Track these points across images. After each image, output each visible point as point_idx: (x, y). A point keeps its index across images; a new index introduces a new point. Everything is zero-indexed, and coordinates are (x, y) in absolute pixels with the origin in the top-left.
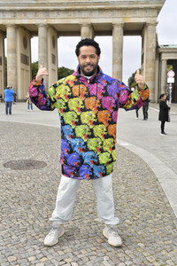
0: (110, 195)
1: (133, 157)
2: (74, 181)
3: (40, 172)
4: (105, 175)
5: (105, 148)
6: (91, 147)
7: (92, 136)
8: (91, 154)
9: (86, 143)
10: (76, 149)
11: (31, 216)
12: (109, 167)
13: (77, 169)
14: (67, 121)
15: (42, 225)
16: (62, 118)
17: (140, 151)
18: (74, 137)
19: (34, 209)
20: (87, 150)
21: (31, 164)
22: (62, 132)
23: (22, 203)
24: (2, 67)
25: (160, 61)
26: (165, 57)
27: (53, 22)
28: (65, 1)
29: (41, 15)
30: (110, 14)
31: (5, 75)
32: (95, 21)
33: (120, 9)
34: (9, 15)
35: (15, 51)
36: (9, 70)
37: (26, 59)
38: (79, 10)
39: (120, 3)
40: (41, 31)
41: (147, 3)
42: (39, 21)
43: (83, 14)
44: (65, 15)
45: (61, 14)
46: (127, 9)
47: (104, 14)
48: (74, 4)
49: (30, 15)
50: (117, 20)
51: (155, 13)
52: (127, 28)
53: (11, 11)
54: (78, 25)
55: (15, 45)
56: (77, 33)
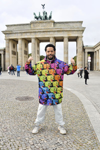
0: (61, 112)
1: (72, 95)
2: (45, 106)
3: (31, 102)
4: (58, 103)
5: (58, 92)
6: (52, 91)
7: (52, 86)
8: (52, 94)
9: (49, 90)
10: (45, 92)
11: (27, 121)
12: (60, 100)
13: (46, 101)
14: (41, 80)
15: (31, 125)
16: (39, 78)
17: (76, 92)
18: (44, 87)
19: (28, 118)
20: (50, 92)
21: (27, 98)
22: (39, 84)
23: (23, 115)
24: (16, 56)
25: (85, 52)
26: (87, 51)
27: (38, 36)
28: (43, 28)
29: (33, 34)
30: (62, 33)
31: (17, 59)
32: (56, 36)
33: (67, 31)
34: (19, 35)
35: (22, 49)
36: (19, 57)
37: (26, 52)
38: (49, 31)
39: (66, 28)
40: (33, 40)
41: (78, 28)
42: (32, 36)
43: (51, 33)
44: (43, 34)
45: (41, 33)
46: (70, 31)
47: (60, 33)
48: (47, 29)
49: (28, 34)
50: (65, 35)
51: (82, 32)
52: (70, 39)
53: (20, 33)
54: (48, 37)
55: (22, 47)
56: (48, 41)
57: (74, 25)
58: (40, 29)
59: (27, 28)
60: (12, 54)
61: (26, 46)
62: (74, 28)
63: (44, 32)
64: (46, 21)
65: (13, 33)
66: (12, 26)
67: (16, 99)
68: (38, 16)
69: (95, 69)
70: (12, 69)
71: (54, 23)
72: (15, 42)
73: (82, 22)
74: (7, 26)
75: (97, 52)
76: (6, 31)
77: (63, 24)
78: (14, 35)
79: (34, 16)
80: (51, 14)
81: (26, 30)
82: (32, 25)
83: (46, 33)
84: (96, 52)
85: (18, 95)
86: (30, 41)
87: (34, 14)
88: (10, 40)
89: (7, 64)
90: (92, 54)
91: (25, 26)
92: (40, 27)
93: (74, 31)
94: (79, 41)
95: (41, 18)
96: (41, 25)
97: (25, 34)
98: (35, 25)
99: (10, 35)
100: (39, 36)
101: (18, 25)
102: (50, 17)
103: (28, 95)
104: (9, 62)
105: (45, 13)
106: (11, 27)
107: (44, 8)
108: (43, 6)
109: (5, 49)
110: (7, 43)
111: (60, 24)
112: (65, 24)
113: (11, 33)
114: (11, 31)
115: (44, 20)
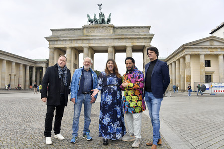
27: (92, 45)
28: (99, 34)
29: (85, 42)
30: (124, 41)
32: (116, 45)
33: (130, 38)
34: (68, 42)
35: (70, 61)
37: (76, 66)
38: (107, 39)
39: (130, 35)
40: (86, 50)
41: (145, 35)
42: (85, 44)
43: (109, 41)
44: (99, 42)
45: (97, 41)
46: (134, 38)
47: (121, 41)
48: (104, 36)
49: (80, 42)
50: (128, 44)
51: (150, 40)
52: (134, 48)
53: (69, 40)
54: (106, 46)
55: (71, 58)
56: (106, 51)
57: (140, 31)
58: (95, 36)
59: (79, 34)
61: (76, 57)
62: (140, 35)
63: (100, 39)
64: (104, 25)
65: (60, 40)
66: (58, 30)
68: (92, 18)
71: (114, 28)
72: (62, 51)
73: (150, 27)
74: (52, 30)
75: (170, 66)
76: (50, 37)
77: (125, 30)
78: (61, 42)
79: (88, 18)
80: (110, 16)
81: (77, 36)
82: (85, 31)
83: (102, 41)
86: (82, 51)
87: (88, 16)
88: (55, 49)
91: (76, 31)
92: (96, 33)
93: (140, 38)
95: (97, 22)
96: (96, 30)
97: (75, 42)
98: (89, 30)
99: (56, 43)
100: (94, 44)
101: (66, 30)
102: (109, 21)
105: (101, 15)
106: (59, 32)
107: (100, 8)
108: (100, 6)
109: (48, 61)
110: (51, 53)
111: (121, 30)
112: (128, 29)
113: (57, 40)
114: (58, 37)
115: (100, 24)
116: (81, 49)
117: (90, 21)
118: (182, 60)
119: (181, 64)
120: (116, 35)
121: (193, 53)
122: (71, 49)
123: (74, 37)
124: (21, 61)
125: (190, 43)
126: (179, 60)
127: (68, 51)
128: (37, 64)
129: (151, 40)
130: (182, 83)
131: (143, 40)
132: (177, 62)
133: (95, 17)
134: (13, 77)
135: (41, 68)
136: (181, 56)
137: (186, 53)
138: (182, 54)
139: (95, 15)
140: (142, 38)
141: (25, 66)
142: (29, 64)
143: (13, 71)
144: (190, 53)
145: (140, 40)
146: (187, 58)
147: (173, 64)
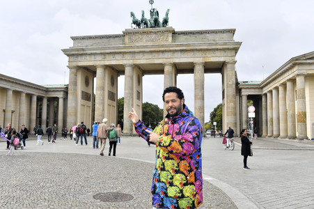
17: (223, 186)
24: (90, 104)
25: (241, 96)
26: (245, 93)
27: (138, 62)
28: (150, 44)
29: (127, 56)
30: (191, 54)
31: (94, 111)
32: (177, 61)
33: (201, 50)
34: (99, 58)
35: (103, 89)
36: (97, 106)
37: (112, 96)
38: (163, 52)
39: (200, 45)
40: (128, 70)
41: (225, 44)
42: (126, 61)
43: (167, 55)
44: (150, 56)
45: (147, 56)
46: (207, 50)
47: (186, 54)
48: (158, 46)
49: (118, 57)
50: (198, 59)
51: (233, 53)
52: (208, 67)
53: (101, 54)
54: (161, 64)
55: (104, 83)
56: (161, 71)
57: (217, 37)
58: (144, 47)
59: (116, 44)
60: (83, 98)
61: (113, 82)
62: (216, 44)
63: (151, 52)
64: (157, 29)
65: (86, 54)
66: (84, 38)
67: (94, 197)
68: (139, 18)
69: (264, 134)
70: (82, 132)
71: (174, 33)
72: (90, 72)
73: (234, 30)
74: (73, 38)
75: (268, 95)
76: (71, 49)
77: (193, 36)
78: (88, 57)
79: (132, 18)
80: (167, 15)
81: (114, 48)
82: (127, 39)
83: (154, 54)
84: (266, 94)
85: (97, 190)
86: (123, 72)
87: (132, 15)
88: (79, 68)
89: (70, 119)
90: (256, 100)
91: (111, 39)
92: (144, 42)
93: (217, 49)
94: (228, 71)
95: (146, 23)
96: (145, 37)
97: (111, 56)
98: (134, 37)
99: (79, 58)
100: (143, 60)
101: (96, 37)
102: (166, 22)
103: (119, 189)
104: (76, 115)
105: (154, 13)
106: (83, 41)
107: (151, 2)
109: (67, 88)
110: (73, 75)
111: (186, 36)
112: (197, 36)
113: (82, 55)
114: (83, 50)
115: (151, 27)
116: (120, 69)
117: (135, 22)
118: (289, 85)
119: (288, 92)
120: (178, 46)
121: (310, 72)
122: (105, 69)
123: (109, 48)
124: (24, 88)
125: (304, 55)
126: (284, 85)
127: (99, 72)
128: (50, 93)
129: (236, 53)
130: (289, 124)
131: (223, 53)
132: (281, 89)
133: (143, 16)
134: (9, 114)
135: (57, 99)
136: (288, 78)
137: (296, 73)
138: (289, 75)
139: (143, 12)
140: (220, 49)
141: (30, 96)
142: (36, 93)
143: (9, 104)
144: (305, 72)
145: (216, 52)
146: (299, 81)
147: (274, 92)
